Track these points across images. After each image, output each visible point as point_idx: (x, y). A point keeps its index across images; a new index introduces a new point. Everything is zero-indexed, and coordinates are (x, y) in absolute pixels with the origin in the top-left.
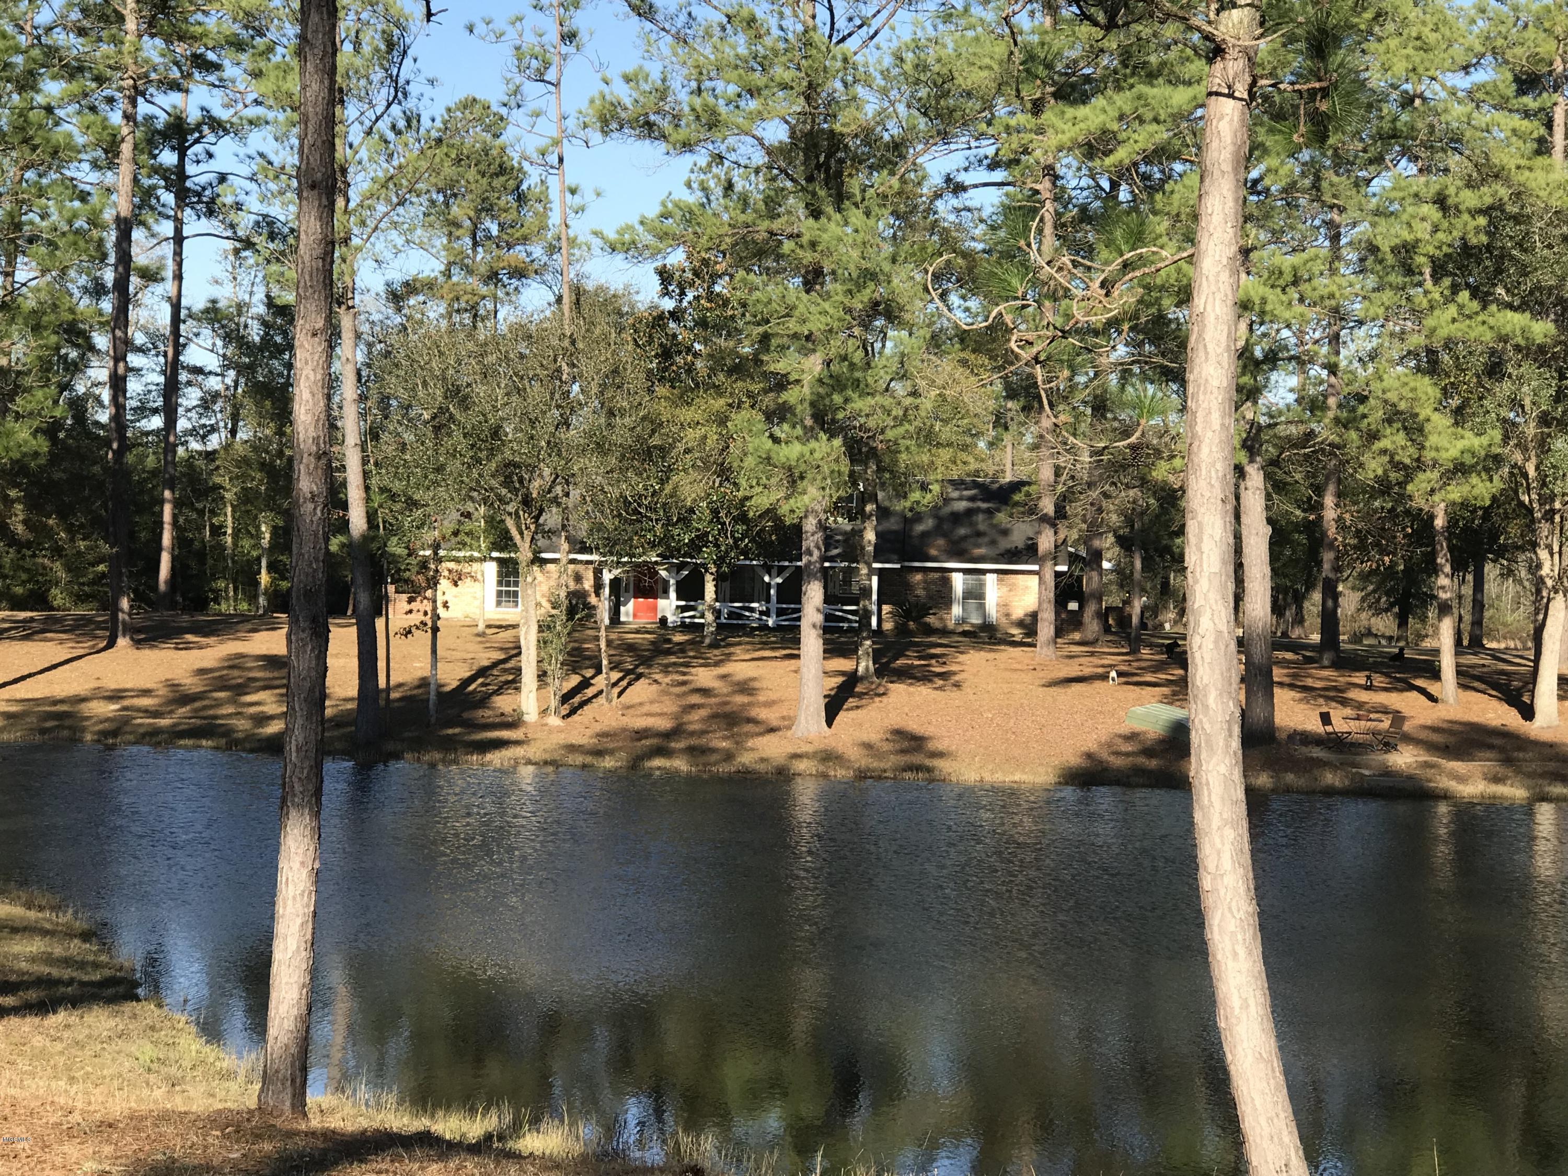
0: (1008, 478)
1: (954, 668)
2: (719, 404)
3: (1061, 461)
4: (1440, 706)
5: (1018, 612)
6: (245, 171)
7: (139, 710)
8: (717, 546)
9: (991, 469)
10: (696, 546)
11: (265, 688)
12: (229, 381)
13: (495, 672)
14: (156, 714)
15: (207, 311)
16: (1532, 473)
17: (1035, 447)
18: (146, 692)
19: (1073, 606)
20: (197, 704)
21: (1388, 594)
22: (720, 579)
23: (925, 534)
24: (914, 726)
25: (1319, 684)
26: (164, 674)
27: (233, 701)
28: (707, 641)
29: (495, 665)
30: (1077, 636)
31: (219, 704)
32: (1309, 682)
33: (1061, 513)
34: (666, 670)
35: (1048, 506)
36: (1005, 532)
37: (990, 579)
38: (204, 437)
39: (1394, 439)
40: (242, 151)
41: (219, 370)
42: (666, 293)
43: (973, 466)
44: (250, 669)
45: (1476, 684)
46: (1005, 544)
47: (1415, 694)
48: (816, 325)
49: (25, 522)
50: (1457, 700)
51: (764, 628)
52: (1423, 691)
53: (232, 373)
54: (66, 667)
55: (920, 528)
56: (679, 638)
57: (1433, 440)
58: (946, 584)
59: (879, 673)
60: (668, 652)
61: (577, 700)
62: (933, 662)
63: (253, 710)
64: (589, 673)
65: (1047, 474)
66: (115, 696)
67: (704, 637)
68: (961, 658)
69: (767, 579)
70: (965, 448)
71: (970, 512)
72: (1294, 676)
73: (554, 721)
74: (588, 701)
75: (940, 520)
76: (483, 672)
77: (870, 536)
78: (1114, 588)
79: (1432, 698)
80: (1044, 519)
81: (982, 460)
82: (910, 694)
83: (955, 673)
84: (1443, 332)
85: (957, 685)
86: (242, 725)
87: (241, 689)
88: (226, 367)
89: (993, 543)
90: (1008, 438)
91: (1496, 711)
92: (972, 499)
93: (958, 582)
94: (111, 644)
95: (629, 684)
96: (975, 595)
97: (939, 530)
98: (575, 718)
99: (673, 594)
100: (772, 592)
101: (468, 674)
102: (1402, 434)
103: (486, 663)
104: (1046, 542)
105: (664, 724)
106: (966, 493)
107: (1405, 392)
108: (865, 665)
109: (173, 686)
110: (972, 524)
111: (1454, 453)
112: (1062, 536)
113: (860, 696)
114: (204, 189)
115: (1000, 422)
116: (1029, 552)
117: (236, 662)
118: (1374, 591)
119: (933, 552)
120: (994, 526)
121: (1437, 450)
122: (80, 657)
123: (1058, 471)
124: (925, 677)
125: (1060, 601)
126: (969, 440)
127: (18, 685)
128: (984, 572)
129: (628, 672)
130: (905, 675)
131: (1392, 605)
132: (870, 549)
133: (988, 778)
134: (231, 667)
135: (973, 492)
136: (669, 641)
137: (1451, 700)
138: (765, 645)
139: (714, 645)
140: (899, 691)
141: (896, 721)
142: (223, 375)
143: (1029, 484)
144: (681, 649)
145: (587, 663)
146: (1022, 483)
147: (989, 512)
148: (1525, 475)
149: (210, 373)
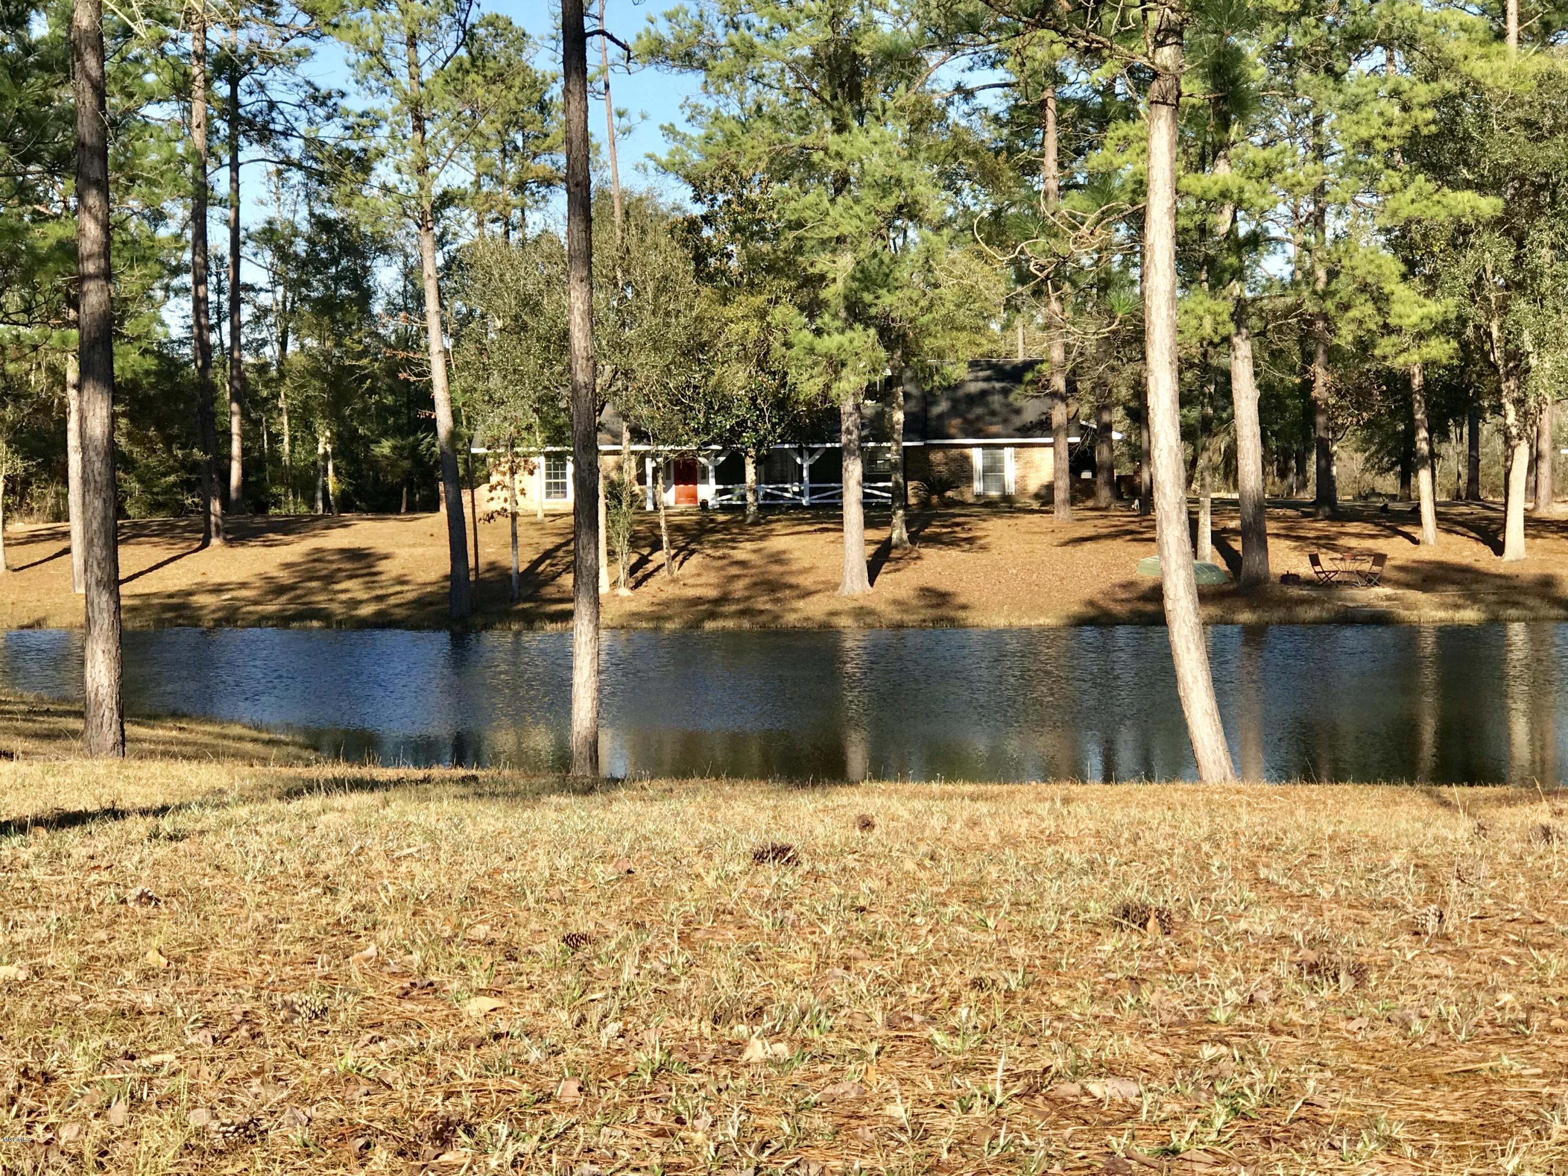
0: (1020, 358)
1: (979, 534)
2: (759, 300)
3: (1070, 340)
4: (1421, 547)
5: (1034, 485)
6: (294, 99)
7: (243, 599)
8: (756, 431)
9: (1003, 348)
10: (735, 433)
11: (350, 577)
12: (279, 297)
13: (560, 553)
14: (256, 603)
15: (264, 231)
16: (1495, 334)
17: (1047, 327)
18: (243, 585)
19: (1086, 475)
20: (292, 594)
21: (1390, 454)
22: (758, 462)
23: (941, 416)
24: (944, 585)
25: (1312, 534)
26: (259, 568)
27: (324, 590)
28: (749, 520)
29: (558, 548)
30: (1090, 503)
31: (311, 592)
32: (1302, 533)
33: (1071, 385)
34: (715, 545)
35: (1059, 383)
36: (1018, 411)
37: (1008, 452)
38: (257, 351)
39: (1364, 309)
40: (291, 80)
41: (269, 287)
42: (697, 199)
43: (987, 347)
44: (332, 562)
45: (1458, 529)
46: (1018, 421)
47: (1400, 538)
48: (848, 227)
49: (129, 435)
50: (1438, 542)
51: (799, 506)
52: (1407, 536)
53: (280, 289)
54: (171, 565)
55: (937, 410)
56: (721, 518)
57: (1396, 308)
58: (966, 459)
59: (914, 538)
60: (713, 531)
61: (639, 574)
62: (958, 529)
63: (344, 597)
64: (646, 551)
65: (1057, 354)
66: (218, 589)
67: (746, 516)
68: (984, 525)
69: (799, 460)
70: (977, 330)
71: (984, 393)
72: (1290, 529)
73: (624, 592)
74: (650, 575)
75: (955, 402)
76: (548, 554)
77: (899, 416)
78: (1124, 459)
79: (1415, 542)
80: (1055, 395)
81: (995, 341)
82: (942, 557)
83: (980, 538)
84: (1404, 214)
85: (983, 548)
86: (336, 608)
87: (330, 579)
88: (275, 283)
89: (1005, 421)
90: (1018, 322)
91: (1471, 549)
92: (987, 379)
93: (977, 458)
94: (205, 544)
95: (685, 559)
96: (993, 470)
97: (955, 411)
98: (642, 589)
99: (712, 481)
100: (805, 473)
101: (536, 557)
102: (1370, 304)
103: (550, 547)
104: (1059, 415)
105: (712, 593)
106: (981, 374)
107: (1372, 268)
108: (898, 532)
109: (269, 579)
110: (987, 405)
111: (1414, 319)
112: (1073, 409)
113: (898, 560)
114: (255, 116)
115: (1011, 305)
116: (1043, 426)
117: (317, 555)
118: (1377, 452)
119: (953, 431)
120: (1008, 405)
121: (1400, 317)
122: (179, 557)
123: (1068, 349)
124: (954, 543)
125: (1075, 469)
126: (981, 323)
127: (134, 582)
128: (1001, 446)
129: (681, 549)
130: (935, 540)
131: (1394, 465)
132: (899, 427)
133: (1015, 622)
134: (315, 561)
135: (988, 373)
136: (712, 521)
137: (1432, 542)
138: (801, 521)
139: (755, 524)
140: (931, 555)
141: (929, 580)
142: (273, 291)
143: (1042, 362)
144: (725, 527)
145: (642, 543)
146: (1036, 362)
147: (1005, 392)
148: (1489, 335)
149: (261, 289)
